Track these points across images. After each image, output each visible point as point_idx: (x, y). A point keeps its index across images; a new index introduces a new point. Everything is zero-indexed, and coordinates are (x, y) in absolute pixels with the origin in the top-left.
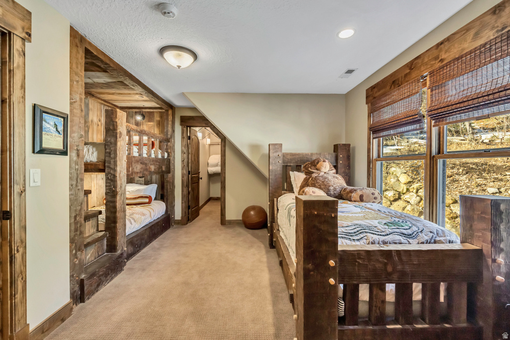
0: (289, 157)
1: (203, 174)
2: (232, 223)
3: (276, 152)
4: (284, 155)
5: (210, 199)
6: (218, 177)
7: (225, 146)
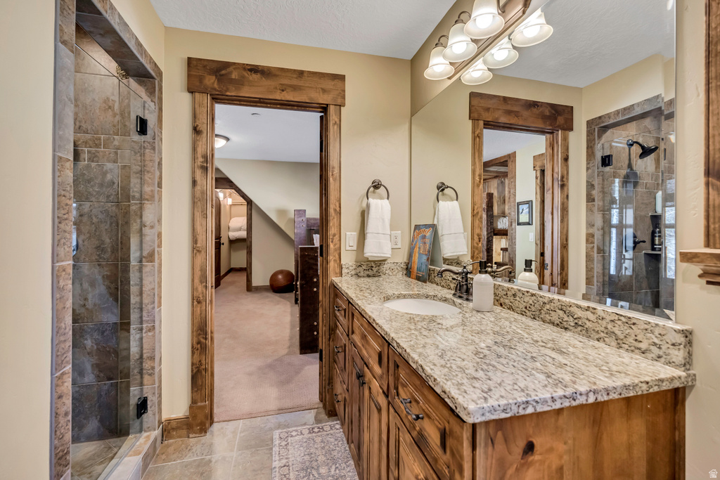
0: (312, 222)
1: (224, 240)
2: (259, 289)
3: (301, 217)
4: (308, 220)
5: (231, 270)
6: (243, 244)
7: (251, 210)
